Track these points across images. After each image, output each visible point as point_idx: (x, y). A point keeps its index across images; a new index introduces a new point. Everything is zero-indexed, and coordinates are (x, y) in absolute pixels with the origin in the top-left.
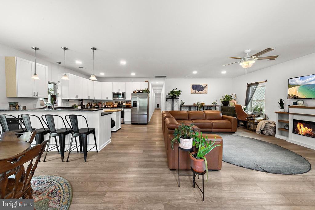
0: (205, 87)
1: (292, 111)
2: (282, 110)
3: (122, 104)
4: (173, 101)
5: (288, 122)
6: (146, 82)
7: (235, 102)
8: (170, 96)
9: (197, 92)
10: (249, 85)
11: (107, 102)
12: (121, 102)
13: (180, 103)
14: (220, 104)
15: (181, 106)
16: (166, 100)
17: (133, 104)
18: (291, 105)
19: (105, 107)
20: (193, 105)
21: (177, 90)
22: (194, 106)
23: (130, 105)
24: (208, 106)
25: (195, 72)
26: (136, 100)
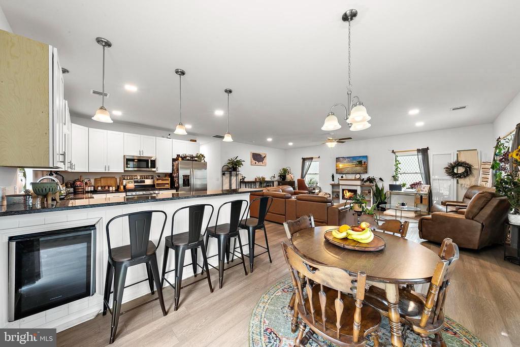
0: (264, 157)
1: (341, 183)
2: (333, 183)
3: (144, 182)
4: (231, 175)
5: (339, 192)
6: (191, 140)
7: (292, 176)
8: (226, 167)
9: (257, 163)
10: (304, 160)
11: (98, 177)
12: (139, 177)
13: (240, 177)
14: (277, 178)
15: (241, 182)
16: (224, 174)
17: (184, 180)
18: (340, 178)
19: (95, 192)
20: (254, 180)
21: (238, 159)
22: (254, 182)
23: (168, 184)
24: (268, 182)
25: (270, 140)
26: (187, 172)
